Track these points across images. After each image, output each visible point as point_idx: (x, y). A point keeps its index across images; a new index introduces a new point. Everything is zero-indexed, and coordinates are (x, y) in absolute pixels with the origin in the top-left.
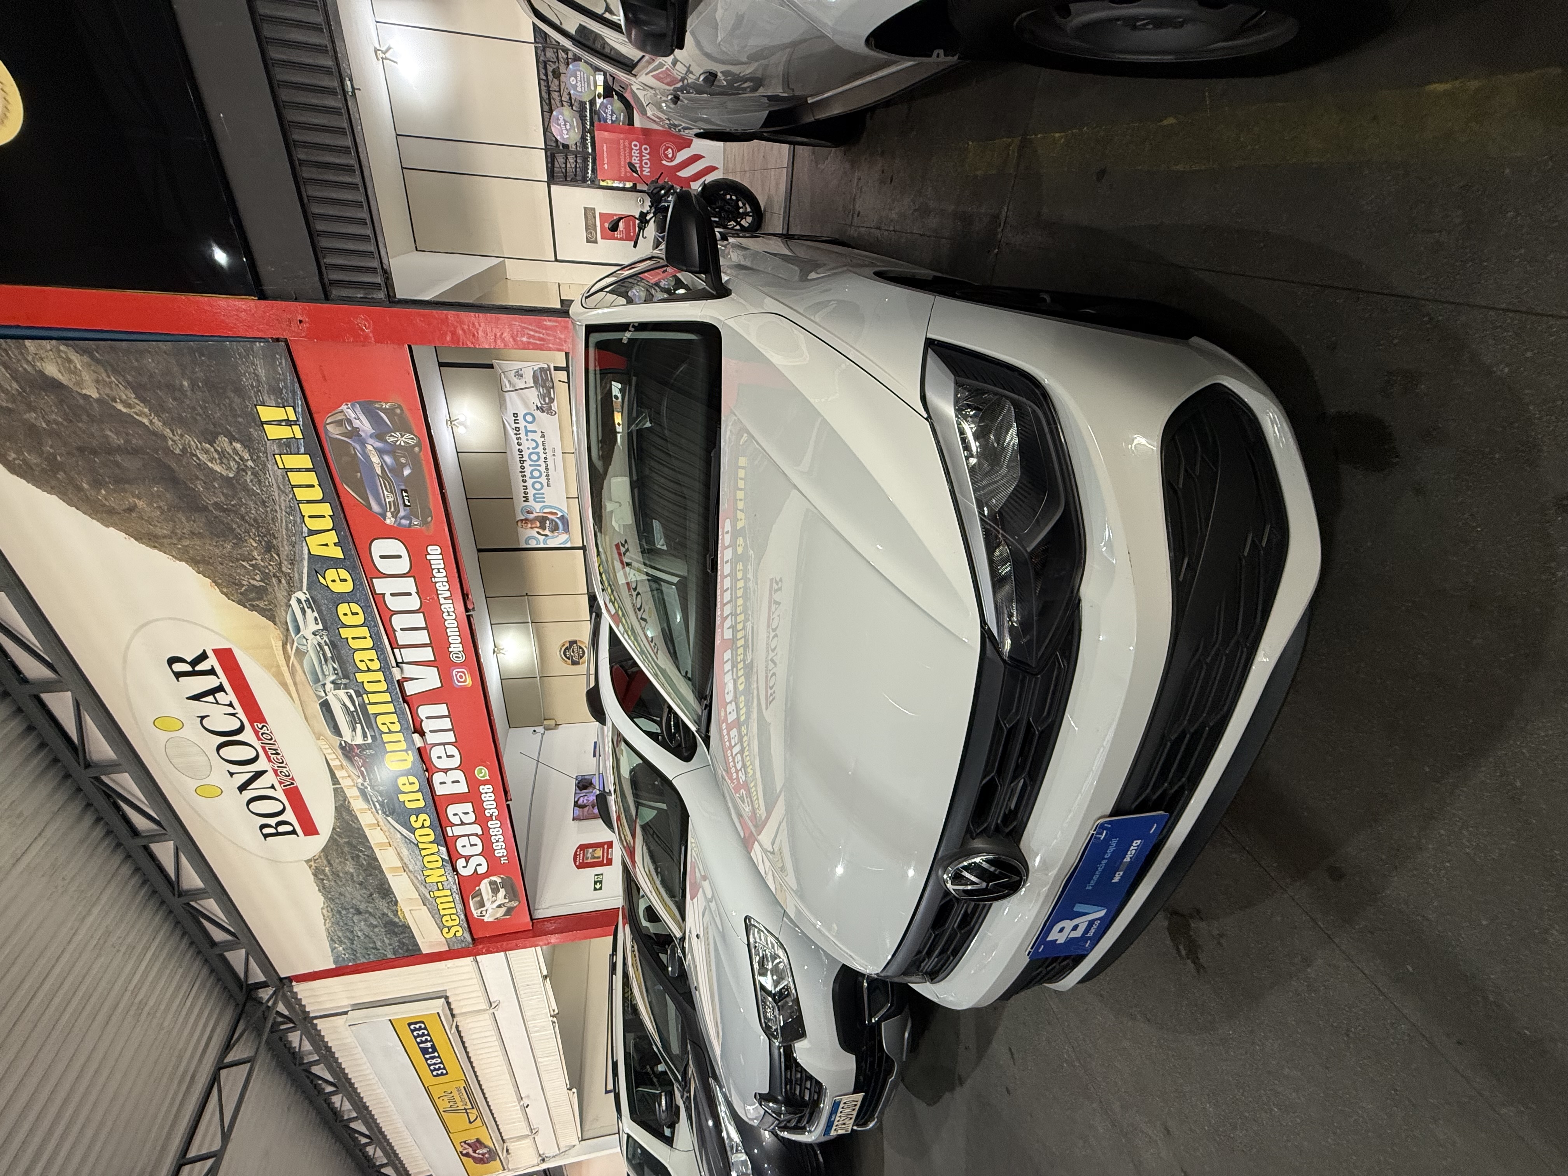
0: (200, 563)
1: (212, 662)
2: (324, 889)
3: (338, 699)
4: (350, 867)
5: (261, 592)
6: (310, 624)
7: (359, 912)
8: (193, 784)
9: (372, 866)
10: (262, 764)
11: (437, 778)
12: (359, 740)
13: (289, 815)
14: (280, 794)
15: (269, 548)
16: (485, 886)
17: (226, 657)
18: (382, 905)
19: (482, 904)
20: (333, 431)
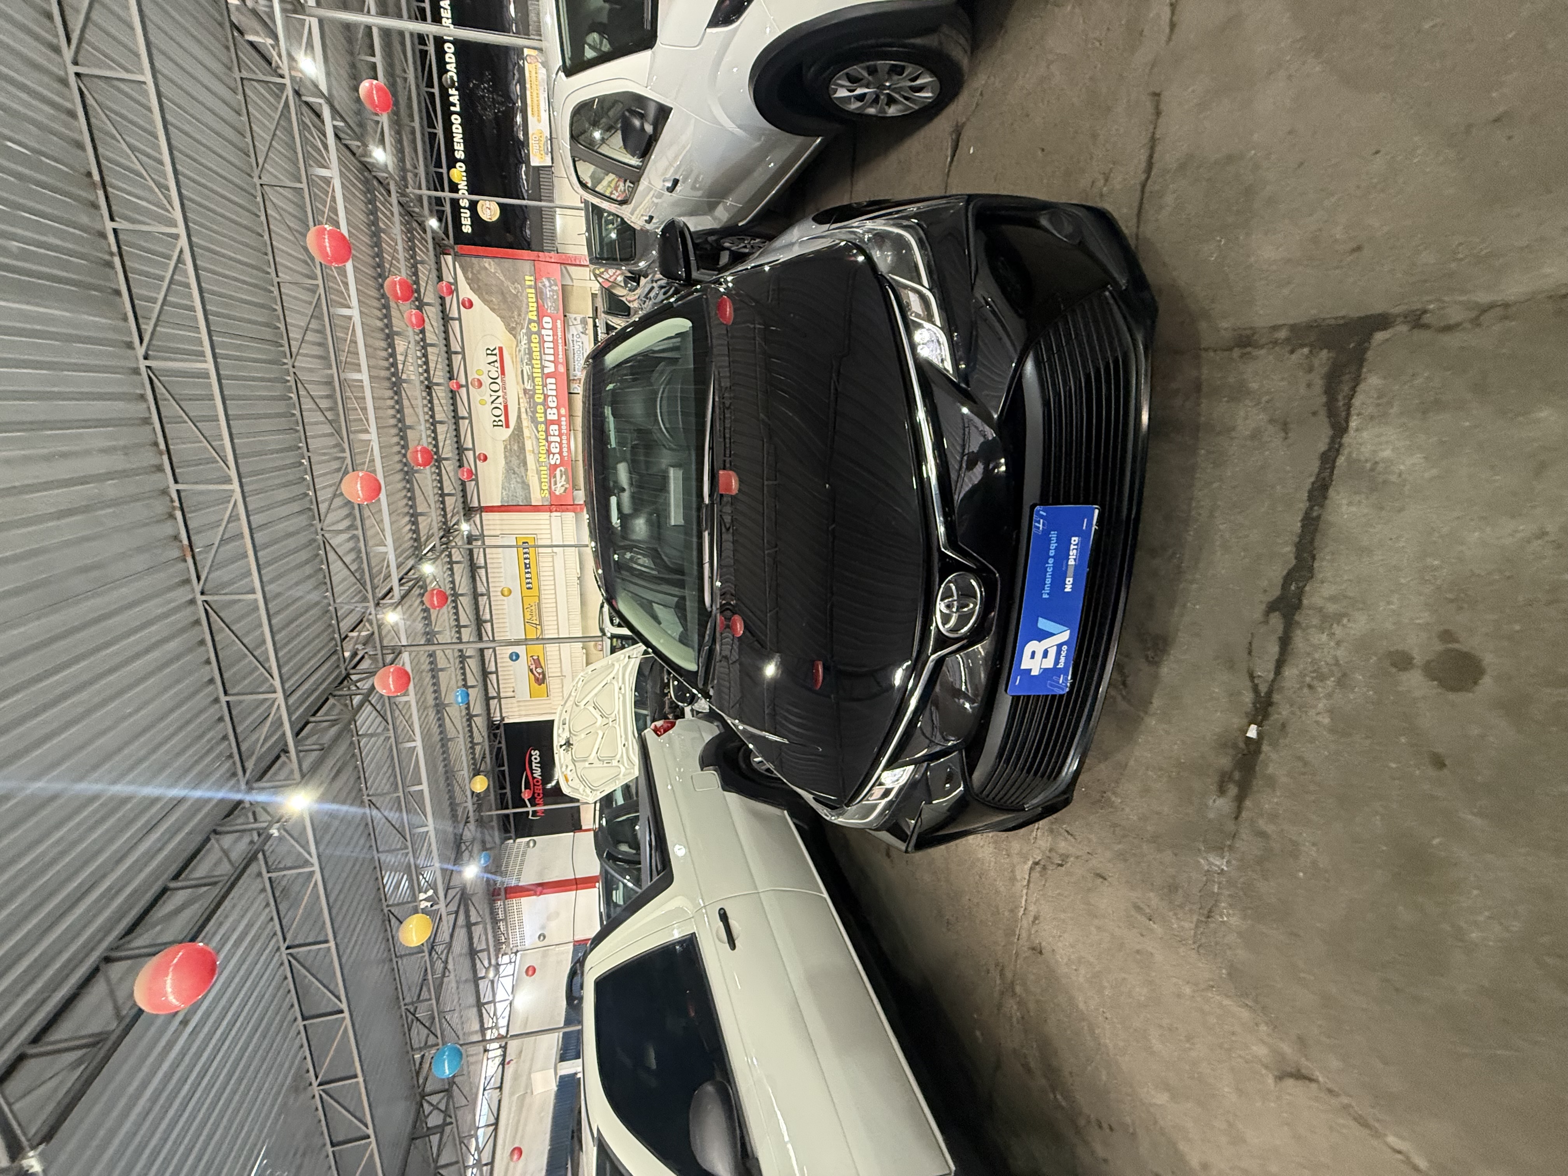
0: (502, 317)
1: (496, 351)
2: (506, 457)
3: (526, 369)
4: (516, 447)
5: (514, 328)
6: (524, 341)
7: (514, 473)
8: (479, 398)
9: (522, 448)
10: (500, 393)
11: (549, 411)
12: (528, 387)
13: (502, 418)
14: (502, 407)
15: (519, 315)
16: (558, 472)
17: (501, 349)
18: (522, 469)
19: (556, 484)
20: (540, 285)
